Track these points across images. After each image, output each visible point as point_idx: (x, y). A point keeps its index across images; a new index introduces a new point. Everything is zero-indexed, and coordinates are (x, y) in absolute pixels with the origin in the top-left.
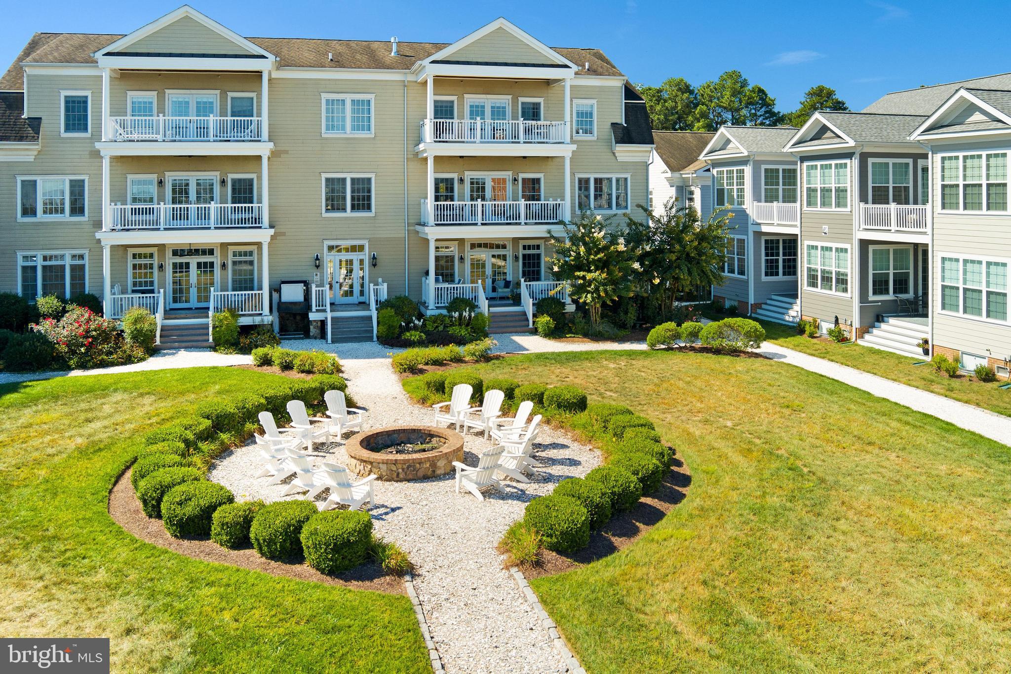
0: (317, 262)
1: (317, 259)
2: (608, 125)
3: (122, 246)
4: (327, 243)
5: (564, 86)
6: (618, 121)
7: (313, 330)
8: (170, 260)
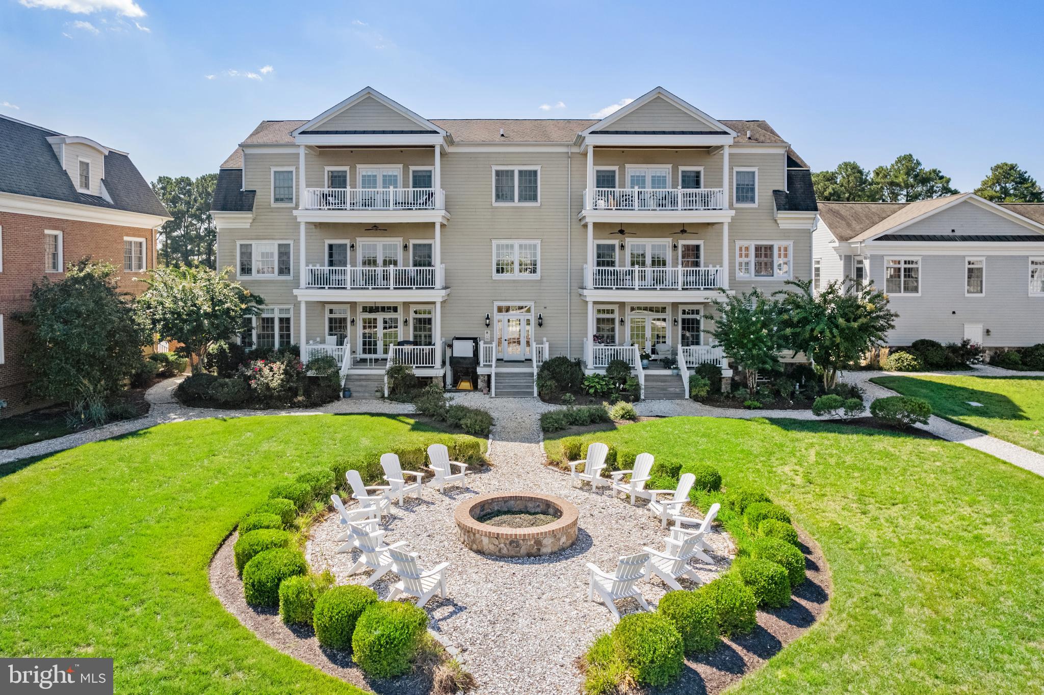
0: (488, 321)
1: (488, 318)
2: (771, 193)
3: (321, 302)
4: (497, 304)
5: (723, 154)
6: (781, 189)
7: (481, 384)
8: (361, 317)
